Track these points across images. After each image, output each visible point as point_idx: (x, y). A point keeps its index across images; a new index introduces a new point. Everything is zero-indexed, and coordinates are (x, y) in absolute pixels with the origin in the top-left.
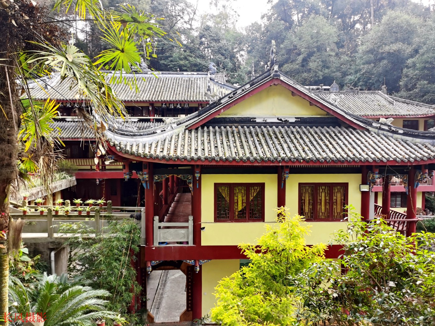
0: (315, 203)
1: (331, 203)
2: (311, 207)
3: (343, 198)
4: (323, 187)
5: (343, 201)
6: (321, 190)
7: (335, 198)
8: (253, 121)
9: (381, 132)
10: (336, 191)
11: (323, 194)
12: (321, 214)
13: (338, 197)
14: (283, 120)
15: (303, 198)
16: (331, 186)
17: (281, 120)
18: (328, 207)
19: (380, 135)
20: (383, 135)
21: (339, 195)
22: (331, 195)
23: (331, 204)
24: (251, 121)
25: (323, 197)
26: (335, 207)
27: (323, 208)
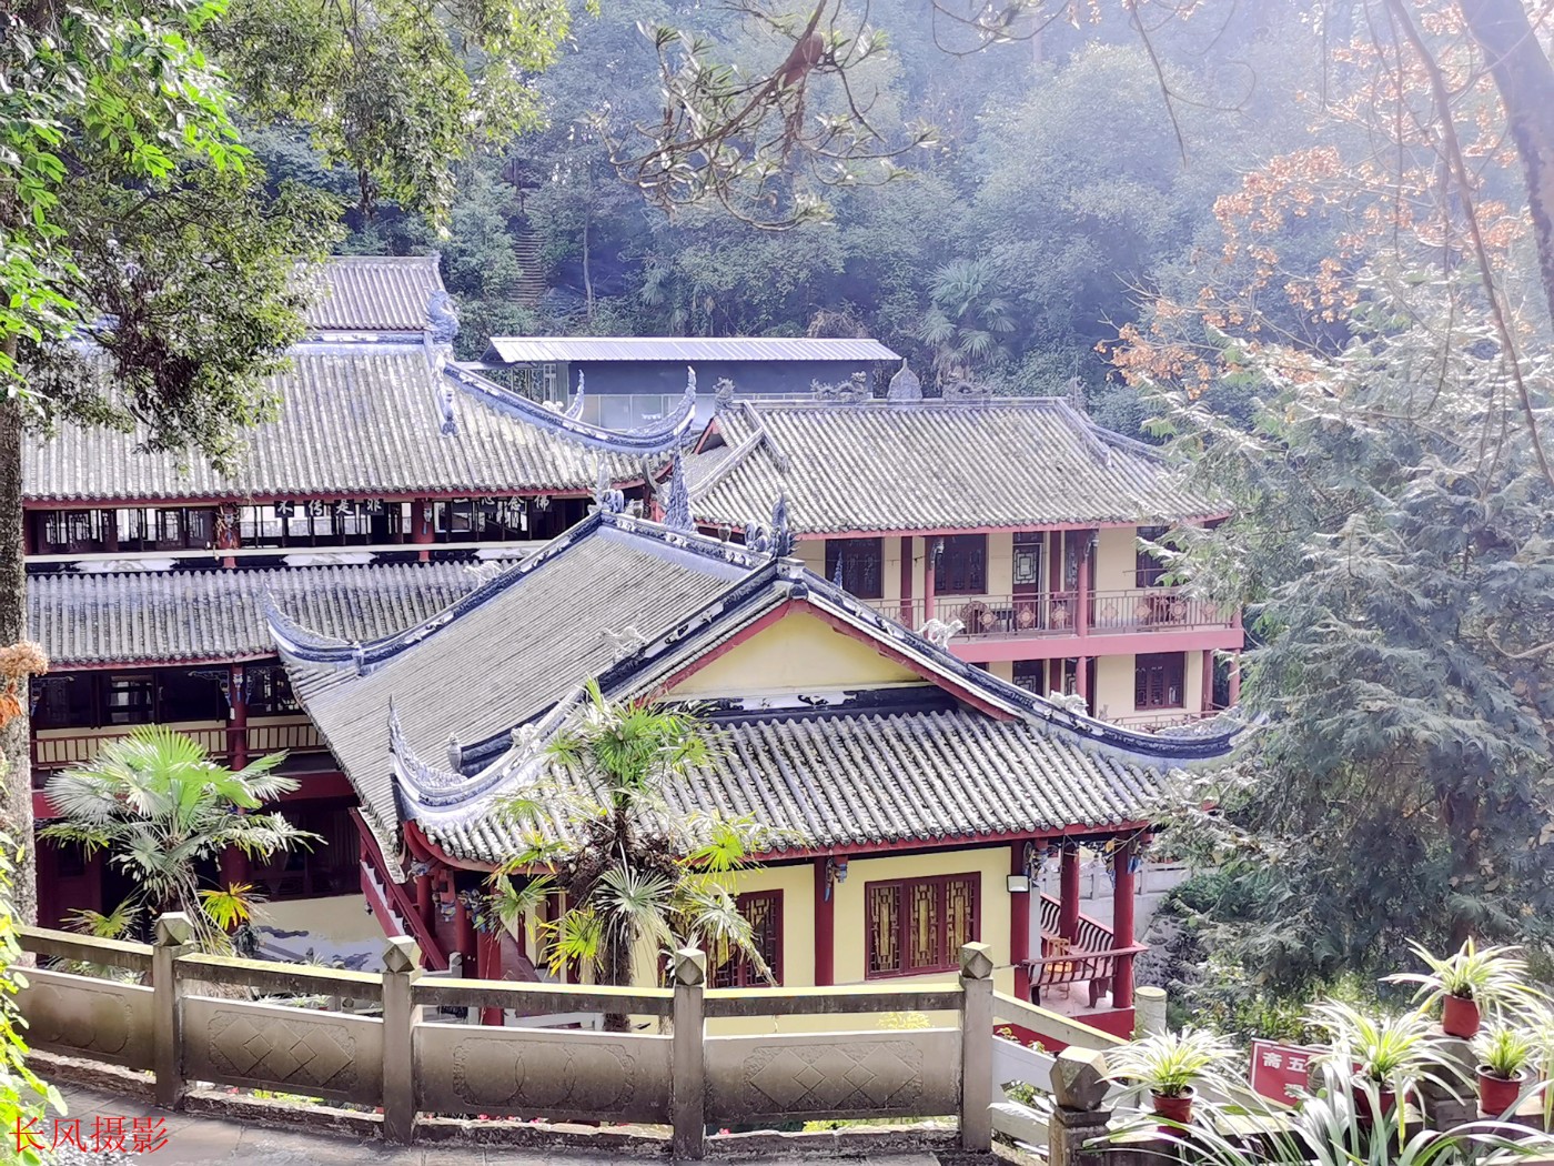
0: (903, 927)
1: (940, 924)
2: (893, 940)
3: (968, 910)
4: (923, 888)
5: (968, 917)
6: (918, 896)
7: (950, 912)
8: (736, 708)
9: (1054, 729)
10: (954, 893)
11: (923, 905)
12: (918, 956)
13: (958, 908)
14: (814, 700)
15: (876, 919)
16: (939, 883)
17: (807, 700)
18: (933, 936)
19: (1052, 737)
20: (1059, 737)
21: (959, 903)
22: (940, 905)
23: (940, 929)
24: (729, 708)
25: (922, 911)
26: (950, 934)
27: (923, 939)
